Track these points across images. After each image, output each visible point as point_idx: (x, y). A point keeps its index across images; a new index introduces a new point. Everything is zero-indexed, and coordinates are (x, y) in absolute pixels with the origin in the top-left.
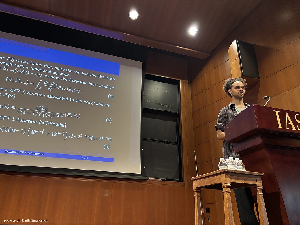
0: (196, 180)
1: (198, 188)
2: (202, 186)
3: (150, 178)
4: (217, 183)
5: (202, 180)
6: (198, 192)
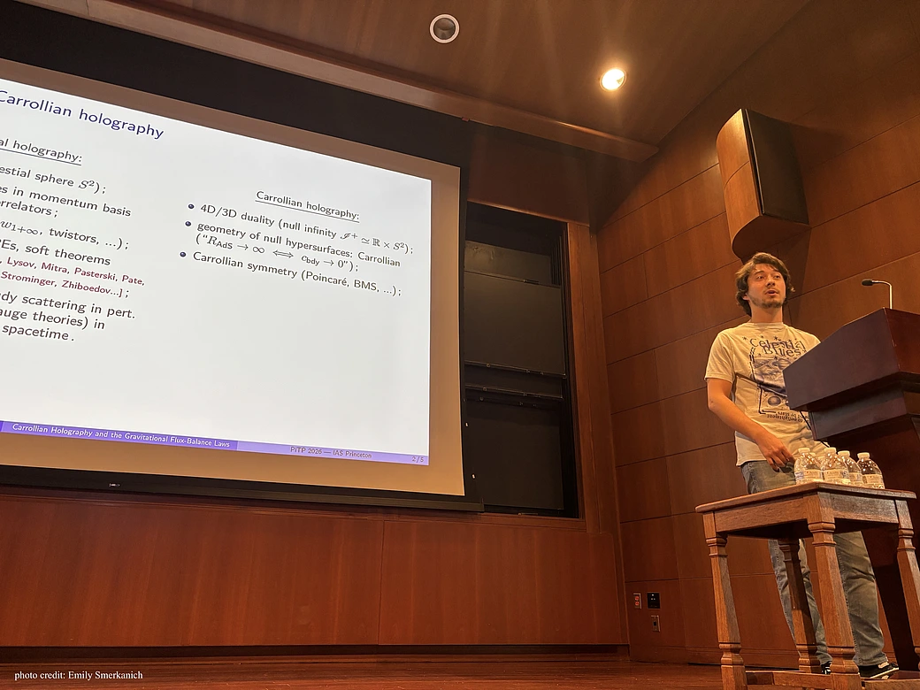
0: (714, 511)
1: (723, 535)
2: (737, 527)
4: (790, 519)
5: (737, 511)
6: (720, 544)
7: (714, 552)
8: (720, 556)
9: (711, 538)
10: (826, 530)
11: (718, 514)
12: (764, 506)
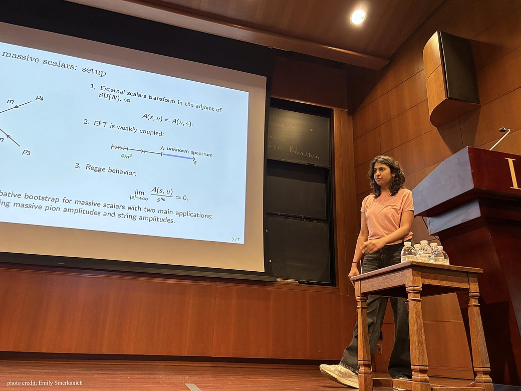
0: (360, 280)
1: (365, 295)
2: (371, 290)
3: (279, 280)
4: (397, 285)
5: (371, 280)
6: (363, 301)
7: (359, 305)
8: (362, 307)
9: (358, 297)
10: (415, 291)
11: (362, 282)
12: (385, 276)
